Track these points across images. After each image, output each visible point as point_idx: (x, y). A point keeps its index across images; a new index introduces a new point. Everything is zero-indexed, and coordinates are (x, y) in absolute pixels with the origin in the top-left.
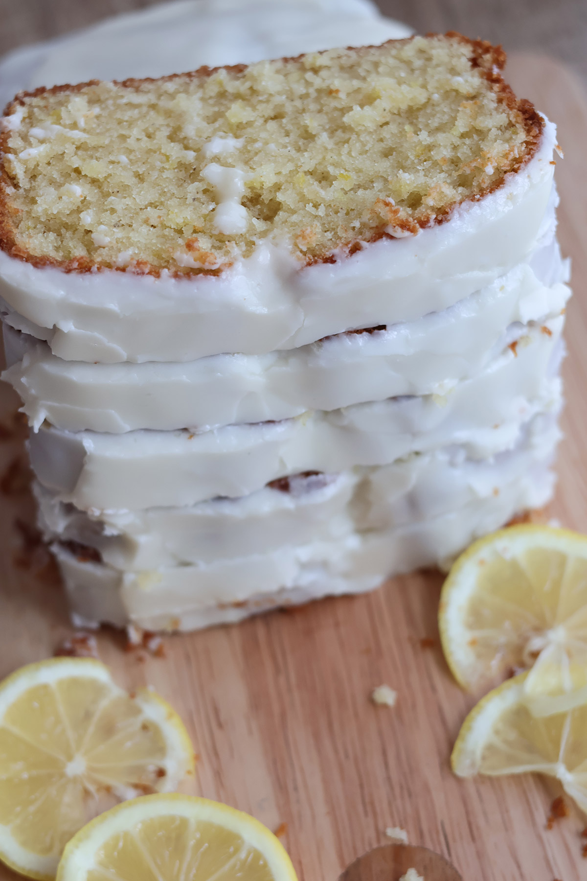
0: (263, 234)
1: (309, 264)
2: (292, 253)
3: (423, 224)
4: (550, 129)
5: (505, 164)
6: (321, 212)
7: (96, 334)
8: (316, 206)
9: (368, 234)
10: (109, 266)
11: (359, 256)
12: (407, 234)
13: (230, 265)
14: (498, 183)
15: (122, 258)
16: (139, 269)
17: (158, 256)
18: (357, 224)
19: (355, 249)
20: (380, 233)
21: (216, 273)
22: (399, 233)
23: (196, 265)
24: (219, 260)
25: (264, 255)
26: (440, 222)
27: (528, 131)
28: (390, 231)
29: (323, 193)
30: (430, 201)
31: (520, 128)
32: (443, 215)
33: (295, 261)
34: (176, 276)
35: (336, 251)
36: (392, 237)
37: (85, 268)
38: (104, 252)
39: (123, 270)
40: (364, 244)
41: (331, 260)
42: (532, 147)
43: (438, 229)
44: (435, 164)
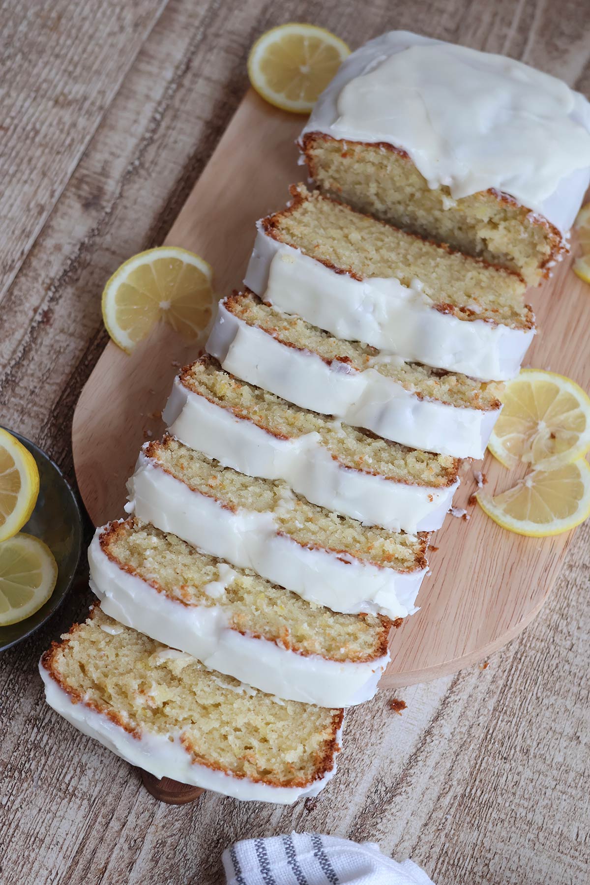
0: (223, 605)
1: (232, 629)
2: (229, 619)
3: (294, 650)
4: (387, 659)
5: (351, 655)
6: (257, 614)
7: (121, 606)
8: (257, 610)
9: (268, 636)
10: (141, 576)
11: (256, 641)
12: (283, 647)
13: (196, 606)
14: (342, 660)
15: (149, 576)
16: (153, 584)
17: (167, 584)
18: (267, 629)
19: (258, 637)
20: (273, 639)
21: (186, 605)
22: (281, 644)
23: (181, 597)
24: (192, 601)
25: (215, 612)
26: (302, 655)
27: (375, 651)
28: (278, 641)
29: (265, 607)
30: (305, 644)
31: (373, 648)
32: (306, 653)
33: (226, 623)
34: (167, 596)
35: (248, 631)
36: (277, 644)
37: (130, 571)
38: (144, 570)
39: (145, 581)
40: (263, 638)
41: (243, 634)
42: (370, 658)
43: (299, 657)
44: (324, 633)
